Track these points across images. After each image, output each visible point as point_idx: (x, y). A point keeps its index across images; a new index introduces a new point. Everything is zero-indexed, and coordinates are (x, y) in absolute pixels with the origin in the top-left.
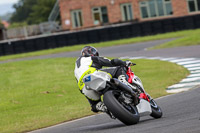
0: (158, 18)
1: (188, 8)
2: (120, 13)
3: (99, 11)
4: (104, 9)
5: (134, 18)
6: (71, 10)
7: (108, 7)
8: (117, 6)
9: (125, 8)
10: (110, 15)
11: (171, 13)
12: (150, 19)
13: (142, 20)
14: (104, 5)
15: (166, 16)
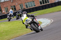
0: (31, 7)
1: (40, 3)
2: (19, 7)
3: (13, 7)
4: (14, 6)
5: (24, 8)
6: (4, 8)
7: (16, 6)
8: (18, 5)
9: (21, 5)
10: (16, 8)
11: (35, 6)
12: (29, 8)
13: (26, 8)
14: (14, 5)
15: (33, 7)
